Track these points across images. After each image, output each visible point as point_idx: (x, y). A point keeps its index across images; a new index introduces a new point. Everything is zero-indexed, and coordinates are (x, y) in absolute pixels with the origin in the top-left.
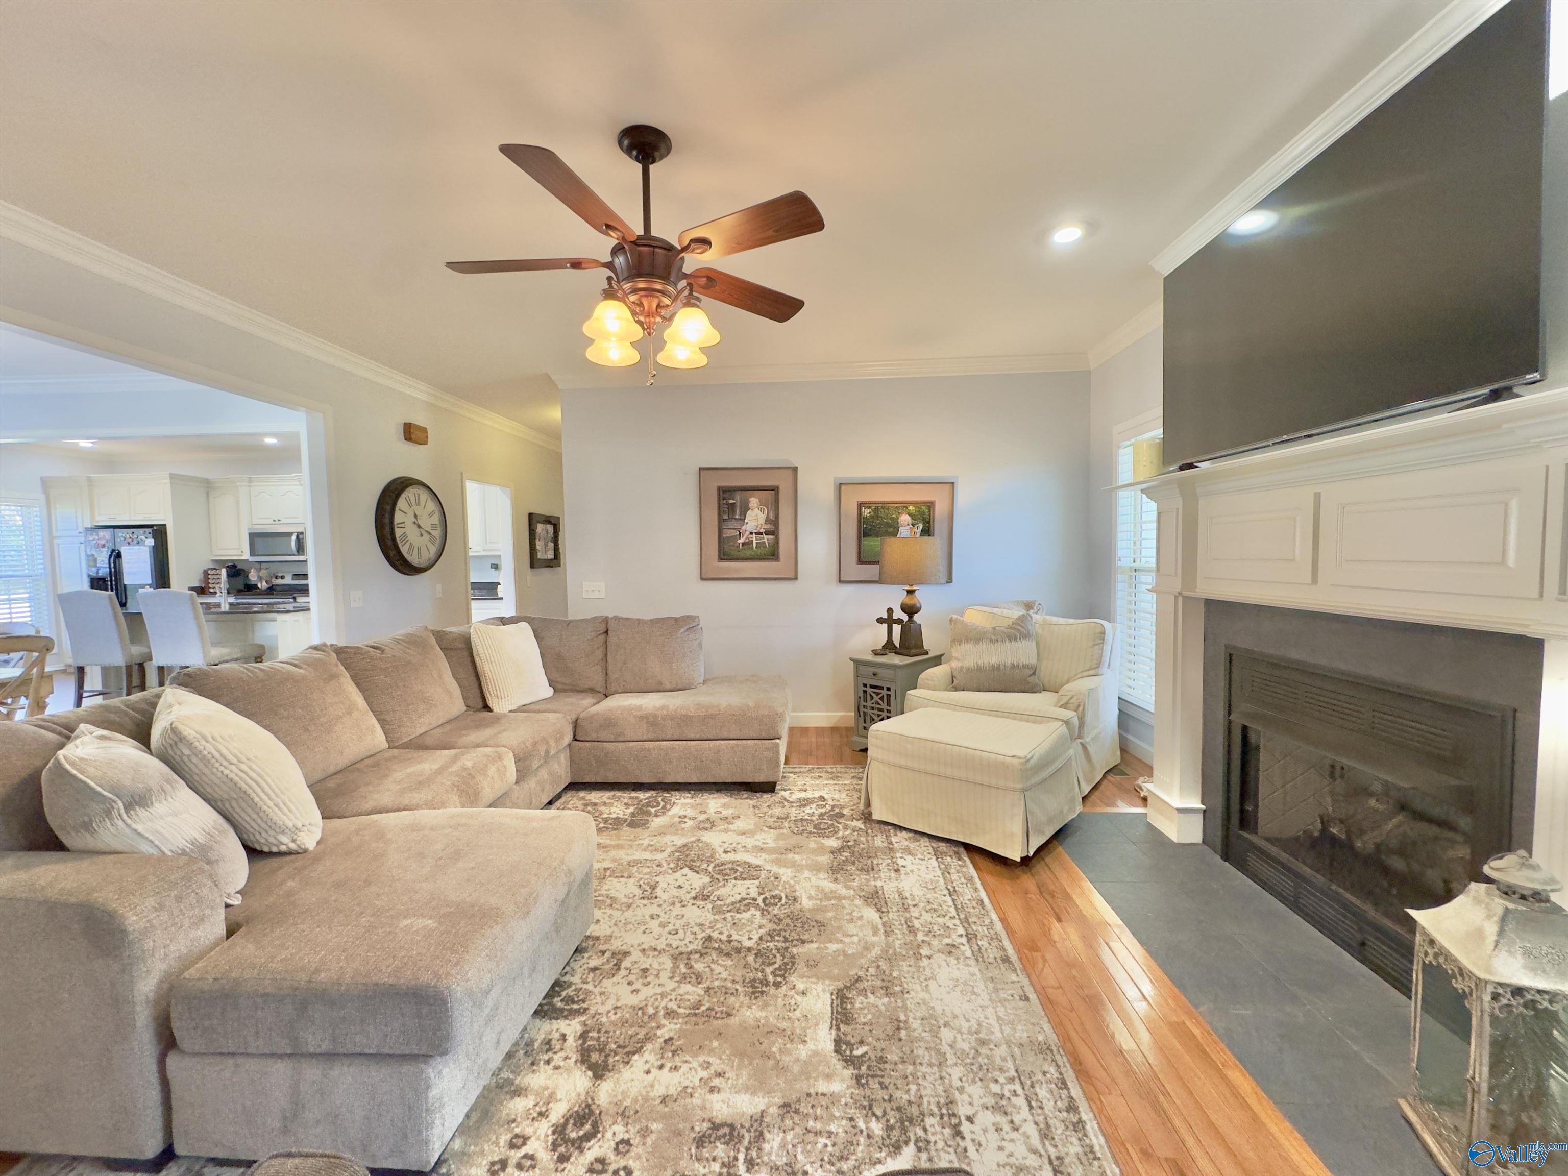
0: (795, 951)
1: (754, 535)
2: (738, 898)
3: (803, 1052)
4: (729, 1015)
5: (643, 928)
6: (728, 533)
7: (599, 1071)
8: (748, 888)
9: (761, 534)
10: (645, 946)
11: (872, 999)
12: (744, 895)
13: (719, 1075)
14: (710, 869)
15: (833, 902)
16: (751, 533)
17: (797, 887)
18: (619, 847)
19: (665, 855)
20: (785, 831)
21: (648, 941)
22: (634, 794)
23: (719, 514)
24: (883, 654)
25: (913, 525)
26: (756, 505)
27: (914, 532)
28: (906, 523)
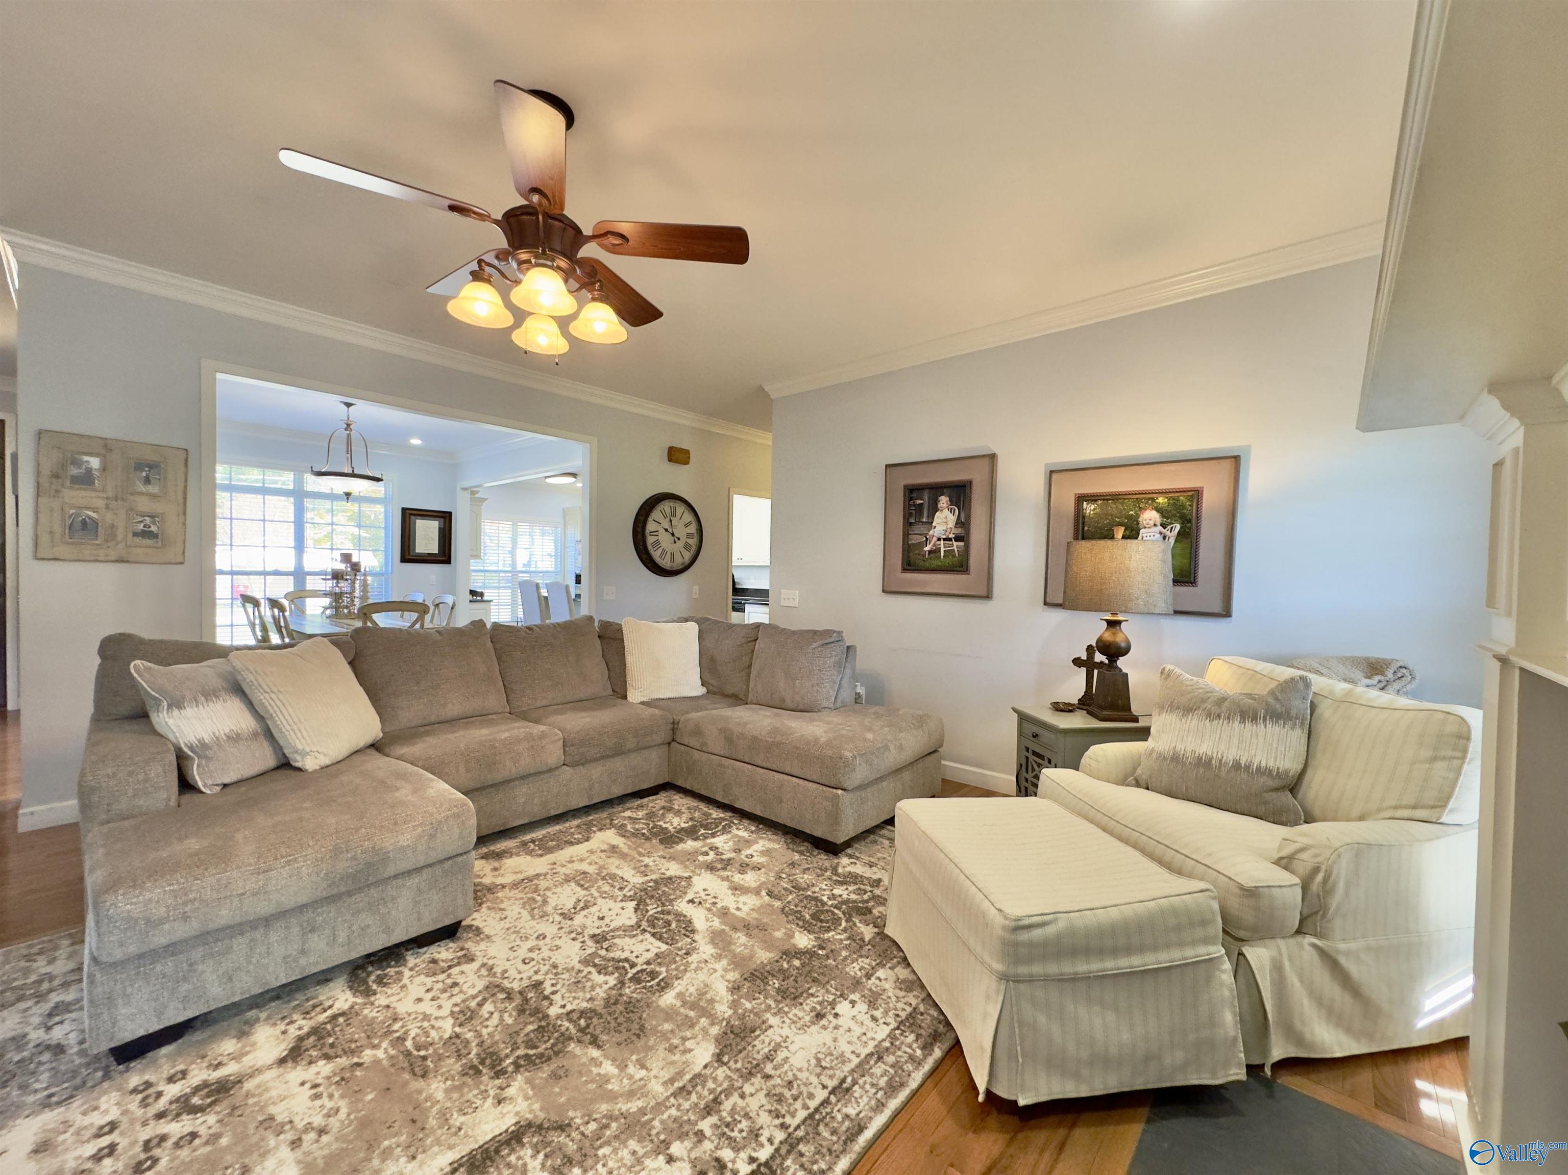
0: (572, 1046)
1: (942, 542)
2: (625, 955)
4: (424, 1075)
5: (517, 943)
6: (915, 539)
7: (290, 1056)
8: (648, 950)
9: (950, 540)
10: (490, 962)
12: (632, 956)
13: (322, 1131)
14: (651, 913)
15: (691, 1014)
16: (939, 539)
17: (687, 976)
18: (624, 857)
19: (642, 880)
20: (778, 904)
21: (500, 958)
22: (712, 811)
23: (904, 517)
24: (1070, 711)
25: (1164, 526)
26: (945, 505)
27: (1164, 538)
28: (1152, 523)
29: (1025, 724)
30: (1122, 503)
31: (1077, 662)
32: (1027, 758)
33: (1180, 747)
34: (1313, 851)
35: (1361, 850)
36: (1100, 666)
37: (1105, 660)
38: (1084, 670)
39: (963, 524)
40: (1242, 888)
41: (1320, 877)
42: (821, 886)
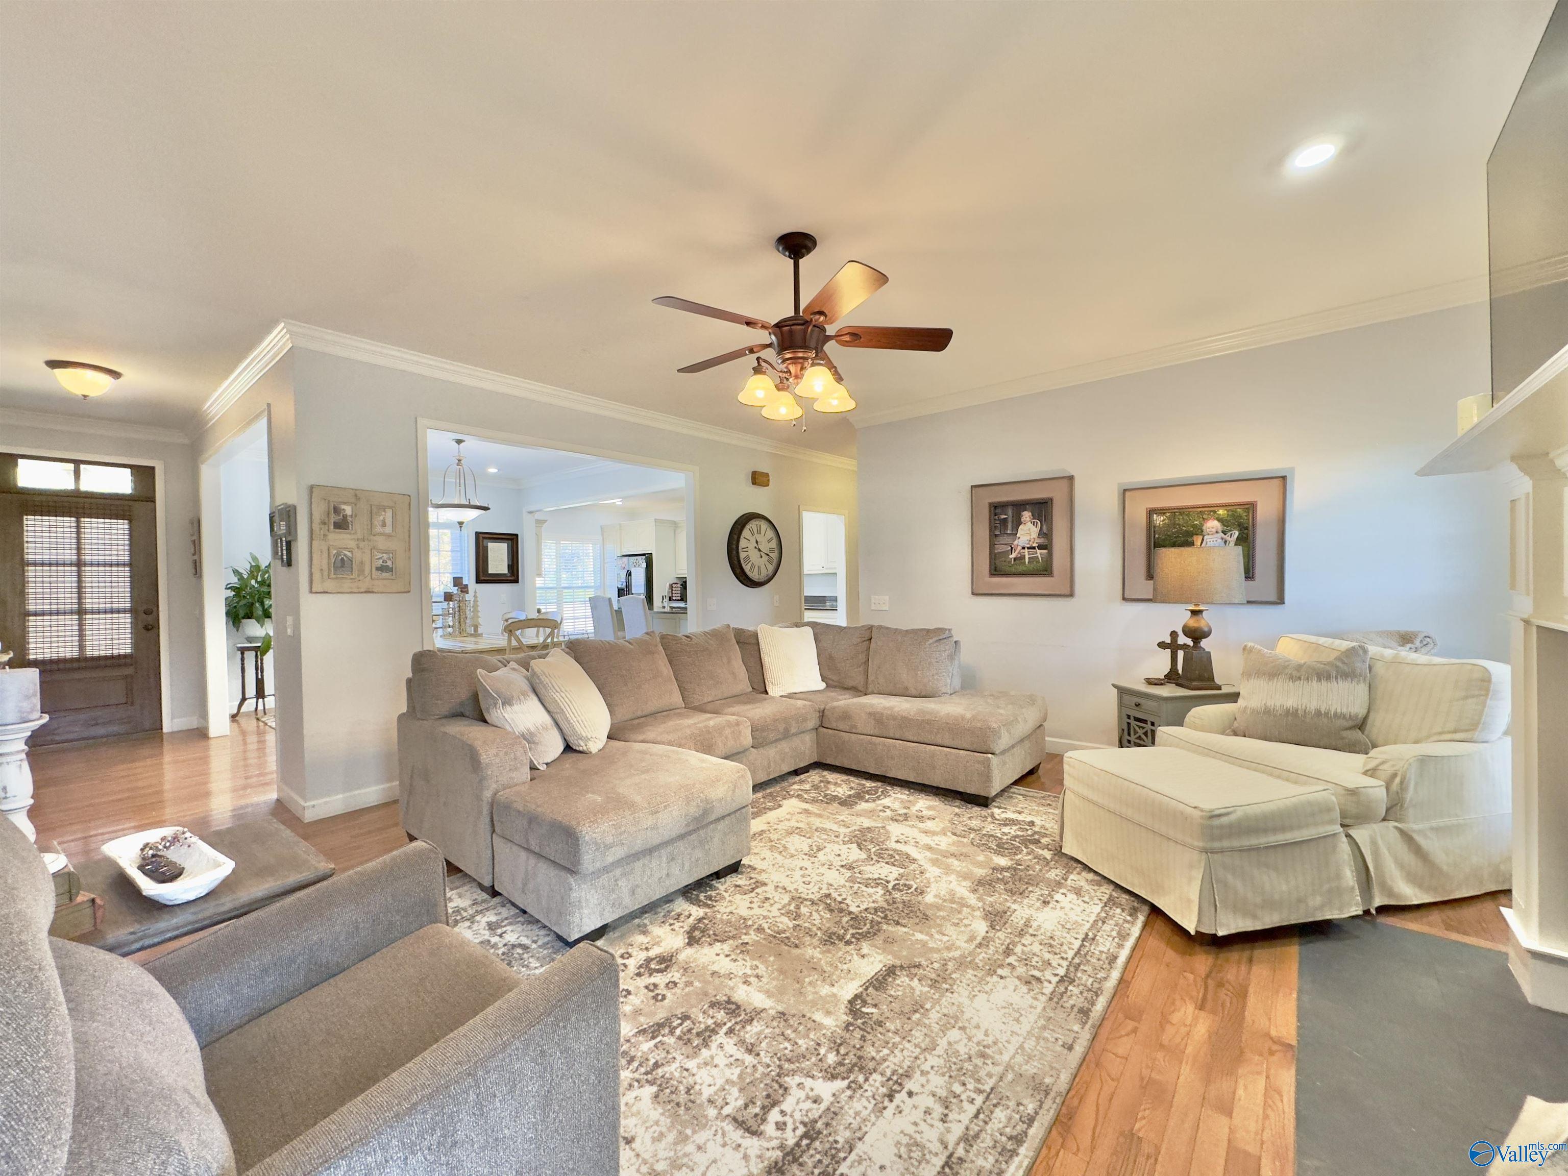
0: (885, 927)
1: (1026, 550)
2: (876, 876)
3: (825, 990)
4: (796, 946)
5: (789, 873)
6: (1000, 549)
7: (692, 941)
8: (891, 873)
9: (1034, 548)
10: (780, 885)
11: (915, 983)
12: (882, 876)
13: (757, 976)
14: (873, 850)
15: (954, 906)
16: (1024, 548)
17: (933, 885)
18: (820, 816)
19: (848, 830)
20: (965, 840)
21: (786, 882)
22: (864, 782)
23: (990, 530)
24: (1162, 684)
25: (1224, 532)
26: (1028, 519)
27: (1225, 542)
28: (1214, 530)
29: (1126, 698)
30: (1188, 515)
31: (1162, 645)
32: (1129, 724)
33: (1270, 703)
34: (1391, 763)
35: (1424, 761)
36: (1184, 647)
37: (1189, 642)
38: (1168, 651)
39: (1046, 536)
40: (1347, 790)
41: (1398, 780)
42: (989, 828)
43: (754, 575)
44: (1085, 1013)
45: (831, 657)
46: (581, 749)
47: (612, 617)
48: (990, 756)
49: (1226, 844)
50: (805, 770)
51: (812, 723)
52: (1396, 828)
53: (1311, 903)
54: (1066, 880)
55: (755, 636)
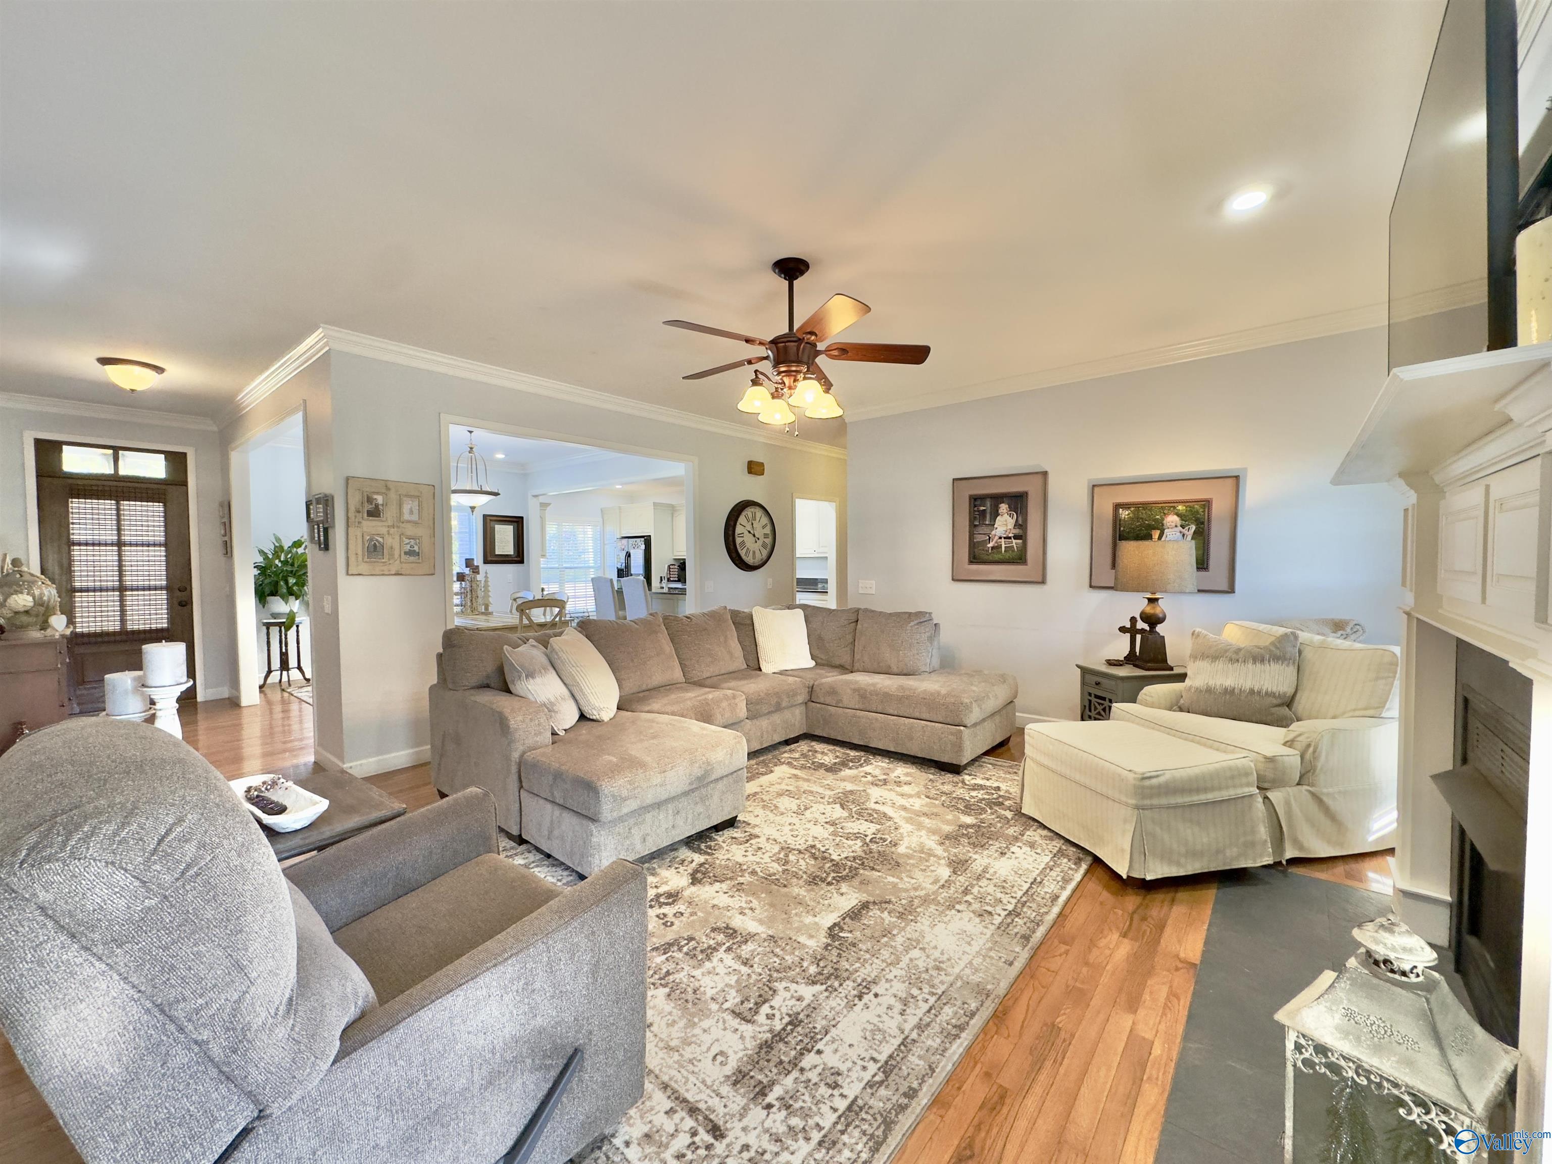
0: (861, 871)
1: (1003, 540)
2: (856, 831)
3: (809, 919)
4: (785, 886)
5: (779, 827)
6: (979, 538)
7: (695, 881)
8: (869, 829)
9: (1010, 538)
10: (772, 837)
11: (885, 915)
12: (861, 831)
13: (751, 909)
14: (854, 810)
15: (923, 855)
16: (1000, 538)
17: (905, 839)
18: (808, 780)
19: (832, 793)
20: (937, 802)
21: (776, 835)
22: (848, 751)
23: (970, 521)
24: (1121, 665)
25: (1183, 527)
26: (1005, 511)
27: (1183, 535)
28: (1174, 524)
29: (1087, 676)
30: (1150, 510)
31: (1123, 629)
32: (1090, 701)
33: (1212, 683)
34: (1306, 735)
35: (1334, 732)
36: (1142, 631)
37: (1146, 627)
38: (1128, 635)
39: (1022, 526)
40: (1266, 758)
41: (1311, 750)
42: (960, 792)
43: (749, 560)
44: (1026, 938)
45: (820, 638)
46: (594, 717)
47: (614, 597)
48: (962, 728)
49: (1155, 801)
50: (796, 740)
51: (801, 699)
52: (1310, 792)
53: (1228, 853)
54: (1023, 835)
55: (751, 617)
